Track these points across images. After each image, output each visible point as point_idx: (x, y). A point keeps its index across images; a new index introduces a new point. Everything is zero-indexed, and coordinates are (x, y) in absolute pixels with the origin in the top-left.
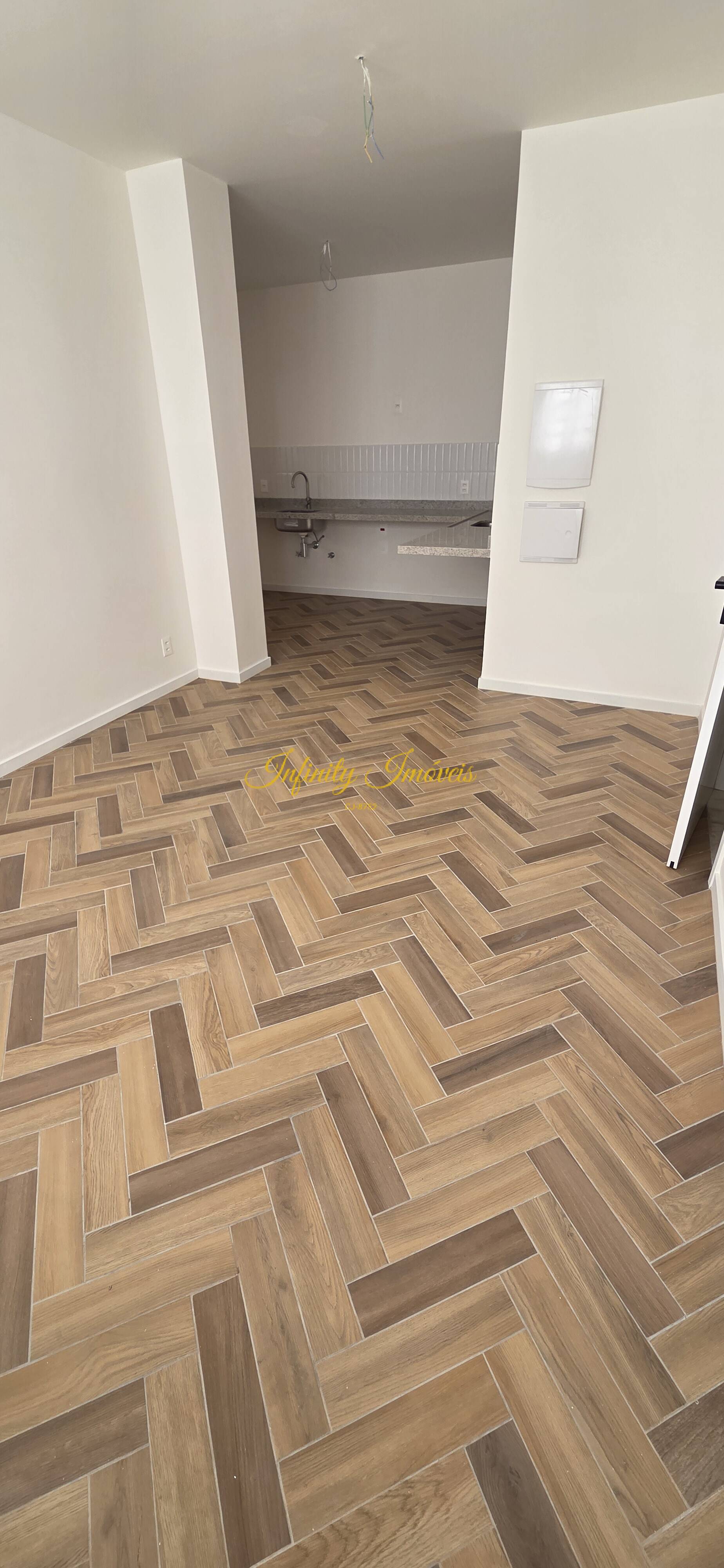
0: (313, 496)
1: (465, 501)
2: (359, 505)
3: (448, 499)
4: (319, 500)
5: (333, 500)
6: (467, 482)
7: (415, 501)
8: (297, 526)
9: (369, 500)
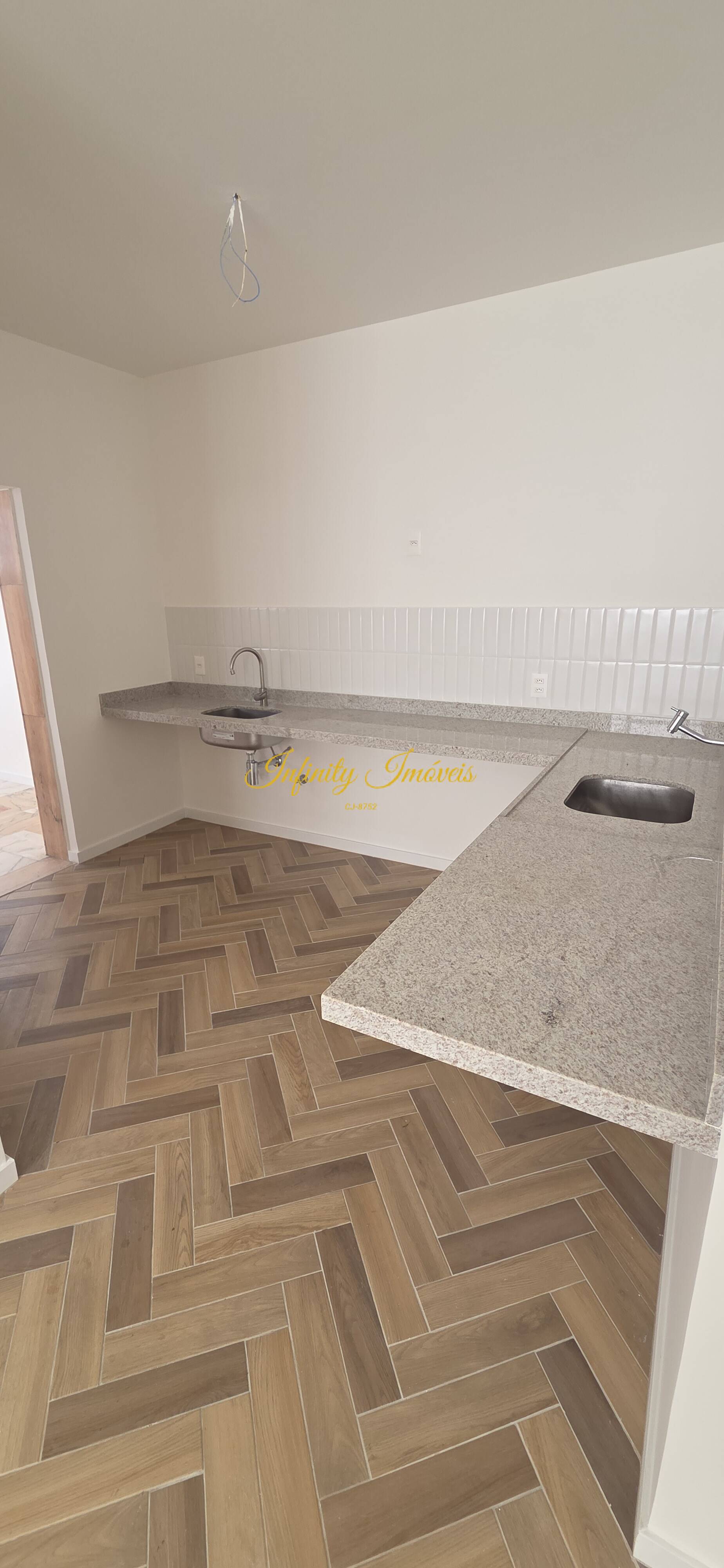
0: (273, 684)
1: (540, 710)
2: (347, 705)
3: (507, 704)
4: (284, 692)
5: (303, 693)
6: (544, 676)
7: (444, 703)
8: (233, 738)
9: (364, 697)
